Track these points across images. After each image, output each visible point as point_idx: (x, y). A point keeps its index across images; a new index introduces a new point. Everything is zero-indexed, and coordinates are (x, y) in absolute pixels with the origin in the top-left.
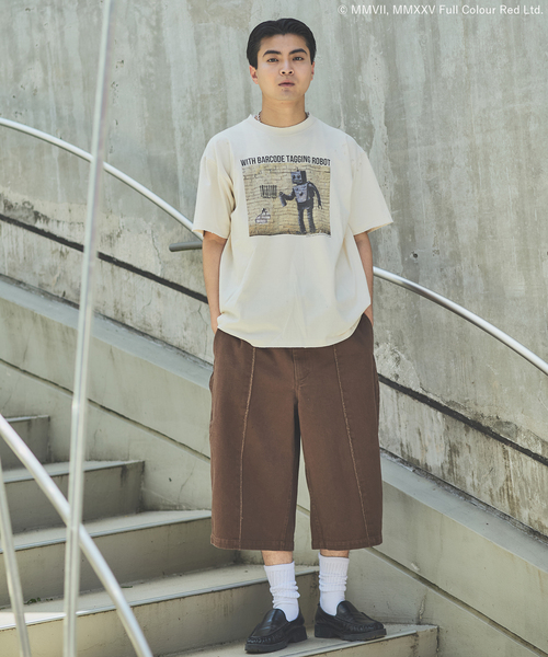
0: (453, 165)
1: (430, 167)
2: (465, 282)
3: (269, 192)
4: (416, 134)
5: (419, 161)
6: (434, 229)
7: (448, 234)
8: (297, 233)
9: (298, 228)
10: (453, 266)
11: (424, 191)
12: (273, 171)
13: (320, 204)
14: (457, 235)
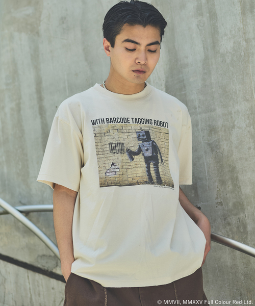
0: (233, 127)
1: (211, 131)
2: (249, 228)
3: (117, 148)
4: (197, 104)
5: (200, 127)
6: (216, 184)
7: (231, 187)
8: (146, 183)
9: (146, 178)
10: (236, 214)
11: (205, 152)
12: (120, 131)
13: (162, 161)
14: (239, 187)
